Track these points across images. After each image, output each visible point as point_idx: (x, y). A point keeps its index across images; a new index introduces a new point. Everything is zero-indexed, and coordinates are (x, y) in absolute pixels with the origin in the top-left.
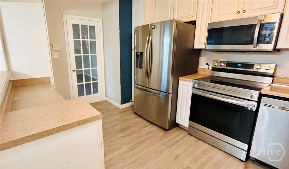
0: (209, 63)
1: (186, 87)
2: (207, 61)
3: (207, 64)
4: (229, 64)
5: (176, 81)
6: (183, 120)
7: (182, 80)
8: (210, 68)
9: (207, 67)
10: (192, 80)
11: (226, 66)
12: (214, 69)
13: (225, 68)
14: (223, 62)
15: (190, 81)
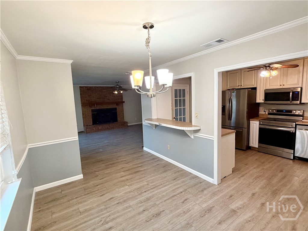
0: (265, 111)
1: (255, 124)
2: (264, 110)
3: (264, 111)
4: (278, 111)
5: (249, 121)
6: (255, 144)
7: (251, 120)
8: (267, 113)
9: (264, 113)
10: (258, 120)
11: (277, 112)
12: (269, 114)
13: (276, 113)
14: (275, 110)
15: (257, 121)
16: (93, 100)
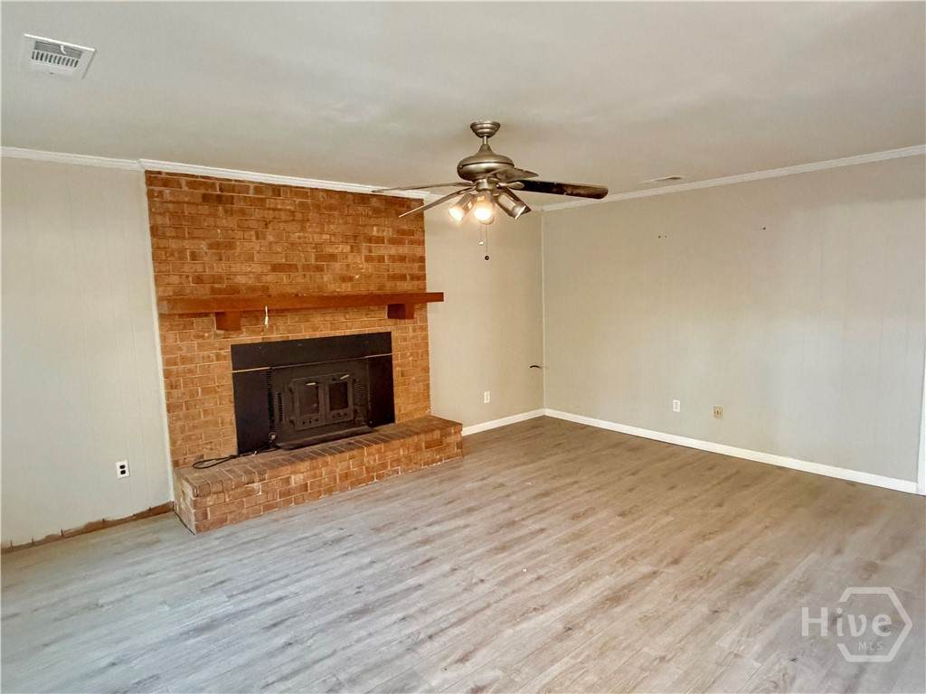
16: (241, 280)
